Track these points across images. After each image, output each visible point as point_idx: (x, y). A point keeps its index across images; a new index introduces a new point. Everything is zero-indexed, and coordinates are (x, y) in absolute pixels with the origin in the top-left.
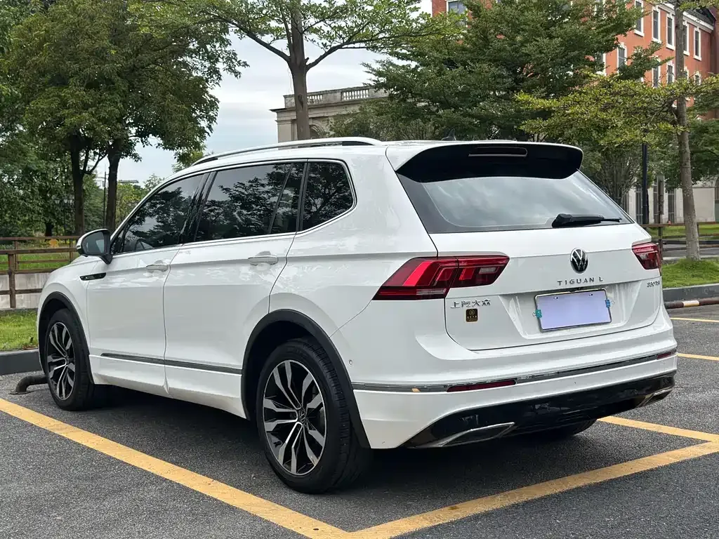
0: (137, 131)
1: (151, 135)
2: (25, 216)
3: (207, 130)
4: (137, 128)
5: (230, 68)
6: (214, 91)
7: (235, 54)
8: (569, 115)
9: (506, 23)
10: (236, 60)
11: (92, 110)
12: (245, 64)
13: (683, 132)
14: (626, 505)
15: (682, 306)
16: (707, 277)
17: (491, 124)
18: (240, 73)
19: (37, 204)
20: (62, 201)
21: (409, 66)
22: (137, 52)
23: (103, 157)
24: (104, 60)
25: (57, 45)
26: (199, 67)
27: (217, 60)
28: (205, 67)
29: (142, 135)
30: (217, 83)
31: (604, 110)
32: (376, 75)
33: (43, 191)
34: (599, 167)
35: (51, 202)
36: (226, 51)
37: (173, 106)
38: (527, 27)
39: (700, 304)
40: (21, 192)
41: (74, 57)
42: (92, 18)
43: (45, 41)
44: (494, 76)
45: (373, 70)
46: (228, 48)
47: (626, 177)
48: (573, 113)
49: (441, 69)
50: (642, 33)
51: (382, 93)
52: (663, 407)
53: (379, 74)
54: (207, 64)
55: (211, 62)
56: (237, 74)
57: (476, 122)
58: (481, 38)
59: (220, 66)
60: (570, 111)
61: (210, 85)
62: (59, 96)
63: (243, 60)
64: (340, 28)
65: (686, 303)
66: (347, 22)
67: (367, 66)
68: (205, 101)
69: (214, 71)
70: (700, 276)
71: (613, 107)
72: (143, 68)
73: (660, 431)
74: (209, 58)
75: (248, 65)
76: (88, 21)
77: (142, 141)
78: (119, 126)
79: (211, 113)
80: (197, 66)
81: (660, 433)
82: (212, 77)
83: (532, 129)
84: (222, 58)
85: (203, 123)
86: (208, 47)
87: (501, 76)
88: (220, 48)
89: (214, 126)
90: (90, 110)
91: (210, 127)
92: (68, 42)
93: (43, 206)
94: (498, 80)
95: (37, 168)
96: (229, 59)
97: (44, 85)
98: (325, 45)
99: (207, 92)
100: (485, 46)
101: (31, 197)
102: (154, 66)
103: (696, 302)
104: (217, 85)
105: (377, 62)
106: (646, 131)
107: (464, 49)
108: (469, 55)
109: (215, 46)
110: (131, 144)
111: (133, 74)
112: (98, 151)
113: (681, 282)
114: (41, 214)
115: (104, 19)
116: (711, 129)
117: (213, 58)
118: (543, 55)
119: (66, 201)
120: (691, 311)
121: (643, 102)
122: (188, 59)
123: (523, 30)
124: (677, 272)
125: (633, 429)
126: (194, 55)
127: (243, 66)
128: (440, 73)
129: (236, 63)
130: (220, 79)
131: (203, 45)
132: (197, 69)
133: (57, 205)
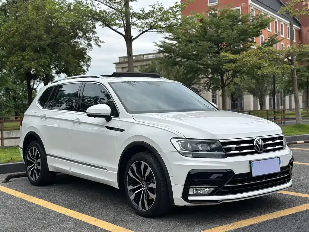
0: (56, 71)
1: (62, 73)
2: (6, 109)
3: (86, 70)
4: (55, 70)
5: (97, 43)
6: (89, 53)
7: (99, 38)
8: (244, 61)
9: (214, 25)
10: (99, 40)
11: (36, 61)
12: (103, 42)
13: (294, 69)
14: (290, 228)
15: (297, 143)
16: (305, 131)
17: (208, 68)
18: (101, 46)
19: (12, 104)
20: (22, 103)
21: (173, 43)
22: (56, 37)
23: (41, 83)
24: (42, 40)
25: (22, 34)
26: (83, 43)
27: (91, 40)
28: (86, 43)
29: (58, 73)
30: (91, 50)
31: (260, 59)
32: (159, 47)
33: (14, 99)
34: (254, 86)
35: (17, 103)
36: (95, 37)
37: (72, 60)
38: (223, 26)
39: (305, 143)
40: (5, 99)
41: (29, 39)
42: (36, 22)
43: (16, 32)
44: (209, 47)
45: (158, 45)
46: (96, 35)
47: (265, 91)
48: (246, 61)
49: (187, 44)
50: (270, 31)
51: (161, 55)
52: (297, 185)
53: (160, 46)
54: (87, 42)
55: (88, 41)
56: (99, 46)
57: (202, 67)
58: (204, 31)
59: (92, 42)
60: (245, 60)
61: (87, 51)
62: (22, 55)
63: (102, 40)
64: (147, 23)
65: (298, 142)
66: (150, 20)
67: (155, 43)
68: (85, 58)
69: (90, 45)
70: (302, 131)
71: (263, 58)
72: (59, 44)
73: (298, 196)
74: (87, 39)
75: (104, 42)
76: (35, 23)
77: (58, 75)
78: (48, 69)
79: (88, 63)
80: (82, 43)
81: (298, 197)
82: (88, 47)
83: (229, 68)
84: (93, 39)
85: (85, 68)
86: (87, 35)
87: (212, 47)
88: (92, 35)
89: (89, 69)
90: (35, 61)
91: (87, 70)
92: (26, 33)
93: (14, 105)
94: (211, 49)
95: (12, 88)
96: (96, 40)
97: (16, 51)
98: (140, 30)
99: (86, 54)
100: (205, 34)
101: (9, 101)
102: (63, 43)
103: (303, 142)
104: (91, 51)
105: (159, 41)
106: (278, 68)
107: (196, 36)
108: (198, 38)
109: (90, 34)
110: (53, 77)
111: (54, 47)
112: (39, 80)
113: (295, 133)
114: (13, 108)
115: (42, 22)
116: (301, 70)
117: (89, 39)
118: (229, 38)
119: (24, 102)
120: (301, 145)
121: (277, 56)
122: (79, 40)
123: (221, 28)
124: (293, 130)
125: (286, 195)
126: (80, 38)
127: (102, 42)
128: (186, 45)
129: (99, 41)
130: (92, 48)
131: (85, 34)
132: (82, 44)
133: (20, 104)
